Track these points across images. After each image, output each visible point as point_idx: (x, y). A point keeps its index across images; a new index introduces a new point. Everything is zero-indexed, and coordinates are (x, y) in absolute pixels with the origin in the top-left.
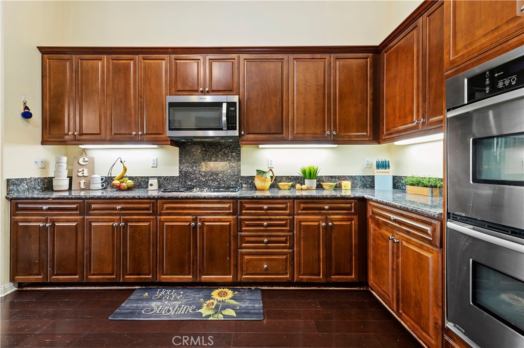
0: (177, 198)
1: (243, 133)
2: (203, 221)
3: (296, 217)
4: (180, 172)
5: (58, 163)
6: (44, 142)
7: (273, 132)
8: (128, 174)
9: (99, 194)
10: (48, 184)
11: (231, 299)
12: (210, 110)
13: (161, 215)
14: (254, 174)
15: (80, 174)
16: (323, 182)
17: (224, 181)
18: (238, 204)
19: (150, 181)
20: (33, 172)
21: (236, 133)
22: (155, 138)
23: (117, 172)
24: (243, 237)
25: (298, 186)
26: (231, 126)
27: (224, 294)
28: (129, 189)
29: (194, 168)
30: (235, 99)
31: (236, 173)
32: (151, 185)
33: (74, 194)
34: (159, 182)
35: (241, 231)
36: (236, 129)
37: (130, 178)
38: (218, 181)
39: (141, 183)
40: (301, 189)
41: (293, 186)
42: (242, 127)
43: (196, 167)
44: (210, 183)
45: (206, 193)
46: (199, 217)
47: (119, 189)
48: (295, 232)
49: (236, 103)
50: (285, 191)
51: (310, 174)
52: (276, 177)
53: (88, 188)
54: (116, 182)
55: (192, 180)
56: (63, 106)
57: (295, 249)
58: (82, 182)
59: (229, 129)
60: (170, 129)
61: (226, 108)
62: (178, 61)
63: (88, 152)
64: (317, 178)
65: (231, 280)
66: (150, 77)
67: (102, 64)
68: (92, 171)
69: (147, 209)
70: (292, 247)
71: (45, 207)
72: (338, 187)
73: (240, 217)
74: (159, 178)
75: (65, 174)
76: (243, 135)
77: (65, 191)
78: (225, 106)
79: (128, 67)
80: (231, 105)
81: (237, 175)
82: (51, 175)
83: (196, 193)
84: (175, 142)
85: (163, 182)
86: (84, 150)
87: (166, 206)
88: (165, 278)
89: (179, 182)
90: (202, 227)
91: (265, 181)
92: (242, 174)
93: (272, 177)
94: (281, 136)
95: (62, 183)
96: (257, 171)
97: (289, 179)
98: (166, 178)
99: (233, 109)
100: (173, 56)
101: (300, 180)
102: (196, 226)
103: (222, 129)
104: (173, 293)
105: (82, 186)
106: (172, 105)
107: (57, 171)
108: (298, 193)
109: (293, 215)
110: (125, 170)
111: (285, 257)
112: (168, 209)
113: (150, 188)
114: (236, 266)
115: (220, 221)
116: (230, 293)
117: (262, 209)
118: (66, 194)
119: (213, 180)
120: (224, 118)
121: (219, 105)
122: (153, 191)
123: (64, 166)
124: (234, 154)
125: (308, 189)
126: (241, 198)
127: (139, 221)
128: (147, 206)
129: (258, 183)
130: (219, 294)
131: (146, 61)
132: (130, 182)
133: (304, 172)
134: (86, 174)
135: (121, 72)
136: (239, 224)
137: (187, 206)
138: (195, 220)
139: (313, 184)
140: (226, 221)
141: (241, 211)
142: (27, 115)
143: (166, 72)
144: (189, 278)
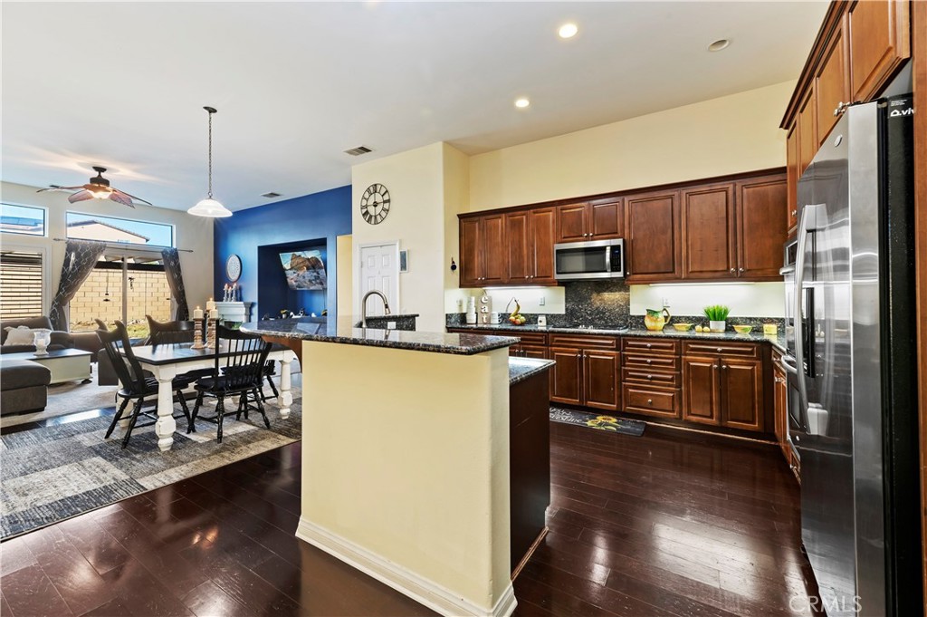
0: (565, 333)
1: (628, 273)
2: (588, 354)
3: (683, 357)
4: (567, 309)
5: (469, 302)
6: (461, 286)
7: (662, 270)
8: (520, 312)
9: (497, 326)
10: (463, 317)
11: (614, 422)
12: (595, 254)
13: (552, 346)
14: (645, 313)
15: (483, 311)
16: (738, 324)
17: (612, 320)
18: (621, 342)
19: (540, 318)
20: (454, 310)
21: (620, 274)
22: (543, 281)
23: (512, 310)
24: (626, 371)
25: (699, 327)
26: (615, 268)
27: (609, 419)
28: (522, 324)
29: (580, 306)
30: (619, 242)
31: (625, 312)
32: (541, 321)
33: (479, 326)
34: (547, 318)
35: (625, 366)
36: (620, 271)
37: (522, 315)
39: (532, 319)
40: (703, 332)
41: (693, 327)
42: (628, 268)
43: (582, 305)
44: (596, 321)
45: (591, 330)
46: (584, 350)
47: (514, 323)
48: (683, 372)
49: (619, 246)
50: (681, 330)
51: (718, 315)
52: (672, 317)
53: (489, 320)
54: (512, 318)
55: (578, 318)
56: (474, 258)
57: (683, 388)
58: (485, 317)
59: (613, 270)
60: (558, 273)
61: (609, 252)
62: (564, 211)
63: (487, 292)
64: (727, 320)
65: (615, 409)
66: (541, 226)
67: (500, 222)
68: (490, 308)
69: (541, 341)
70: (679, 386)
72: (758, 331)
73: (623, 353)
74: (547, 315)
75: (473, 311)
76: (629, 275)
77: (474, 323)
78: (608, 249)
79: (521, 221)
80: (615, 249)
81: (626, 314)
82: (464, 311)
83: (581, 329)
84: (561, 283)
85: (551, 319)
86: (485, 291)
87: (556, 339)
88: (556, 399)
89: (566, 319)
90: (587, 359)
91: (656, 321)
92: (632, 313)
93: (666, 318)
94: (672, 274)
95: (471, 318)
96: (648, 310)
97: (688, 319)
98: (552, 316)
99: (617, 251)
100: (559, 207)
101: (704, 322)
102: (581, 358)
103: (606, 271)
105: (485, 321)
106: (558, 251)
107: (468, 307)
108: (698, 335)
109: (681, 355)
110: (519, 308)
111: (672, 395)
112: (558, 341)
113: (539, 324)
114: (620, 397)
115: (603, 355)
116: (615, 420)
117: (645, 346)
118: (474, 326)
119: (600, 319)
120: (608, 260)
121: (603, 249)
122: (542, 325)
123: (473, 304)
125: (711, 332)
126: (623, 335)
127: (534, 349)
128: (541, 338)
129: (648, 323)
130: (604, 419)
131: (537, 215)
132: (523, 319)
133: (707, 312)
134: (487, 311)
135: (516, 225)
136: (623, 359)
137: (574, 340)
138: (581, 353)
139: (719, 325)
140: (609, 355)
141: (624, 347)
142: (454, 268)
143: (553, 222)
144: (576, 401)
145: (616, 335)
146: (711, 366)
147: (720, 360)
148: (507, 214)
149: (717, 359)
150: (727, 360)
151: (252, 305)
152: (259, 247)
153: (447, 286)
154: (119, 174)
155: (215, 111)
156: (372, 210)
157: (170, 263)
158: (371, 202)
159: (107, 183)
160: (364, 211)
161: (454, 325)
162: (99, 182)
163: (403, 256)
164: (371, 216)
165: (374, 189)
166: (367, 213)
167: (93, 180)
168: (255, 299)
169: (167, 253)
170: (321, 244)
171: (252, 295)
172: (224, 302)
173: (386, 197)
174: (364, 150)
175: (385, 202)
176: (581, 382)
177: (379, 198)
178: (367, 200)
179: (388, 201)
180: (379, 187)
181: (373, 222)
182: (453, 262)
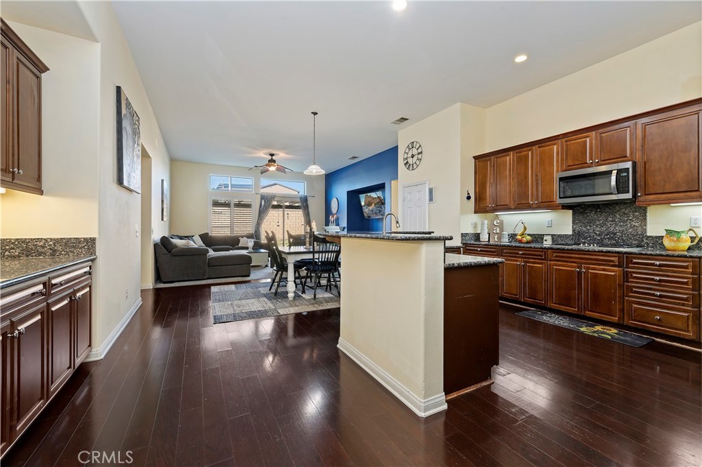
0: (564, 249)
1: (639, 194)
2: (589, 268)
4: (574, 230)
5: (483, 224)
6: (475, 212)
7: (684, 190)
8: (527, 232)
9: (507, 244)
10: (477, 237)
11: (613, 333)
13: (551, 260)
14: (663, 234)
15: (495, 232)
17: (624, 240)
18: (624, 259)
19: (545, 238)
20: (470, 230)
21: (627, 196)
22: (548, 205)
23: (519, 231)
24: (630, 287)
26: (622, 189)
27: (608, 330)
28: (528, 242)
29: (588, 228)
30: (629, 165)
31: (640, 233)
32: (546, 240)
33: (491, 243)
34: (553, 239)
35: (628, 282)
36: (628, 192)
37: (529, 235)
38: (615, 240)
39: (538, 238)
42: (638, 189)
43: (590, 226)
44: (605, 240)
45: (594, 248)
46: (583, 265)
47: (520, 241)
49: (628, 168)
53: (500, 241)
54: (519, 237)
55: (584, 238)
56: (486, 189)
58: (496, 237)
59: (619, 192)
60: (560, 198)
61: (615, 177)
62: (568, 143)
63: (499, 217)
65: (616, 321)
66: (544, 159)
67: (509, 159)
68: (502, 230)
69: (541, 255)
70: (697, 306)
71: (479, 249)
73: (626, 269)
74: (552, 235)
75: (486, 231)
76: (640, 196)
77: (486, 241)
78: (614, 173)
79: (527, 156)
80: (619, 171)
81: (641, 234)
82: (479, 232)
83: (581, 246)
84: (566, 207)
85: (556, 238)
86: (497, 215)
87: (555, 254)
88: (554, 306)
89: (572, 239)
90: (586, 273)
91: (676, 241)
92: (648, 234)
93: (693, 238)
94: (698, 192)
95: (484, 238)
96: (667, 231)
98: (559, 236)
99: (625, 174)
100: (564, 140)
102: (579, 273)
103: (611, 194)
105: (496, 240)
106: (562, 179)
107: (482, 229)
110: (525, 228)
111: (687, 314)
112: (556, 256)
113: (544, 242)
114: (622, 310)
115: (604, 270)
116: (616, 331)
117: (652, 265)
118: (487, 243)
120: (613, 184)
121: (610, 172)
122: (548, 243)
123: (486, 226)
124: (637, 214)
126: (629, 253)
127: (534, 263)
128: (541, 253)
129: (668, 243)
130: (603, 328)
131: (542, 149)
132: (529, 238)
134: (498, 232)
135: (522, 161)
136: (626, 276)
137: (573, 255)
138: (580, 267)
140: (613, 272)
141: (627, 264)
142: (469, 198)
143: (558, 153)
144: (574, 310)
145: (618, 253)
148: (514, 152)
151: (344, 228)
152: (347, 192)
153: (463, 212)
154: (280, 156)
155: (317, 114)
156: (410, 160)
157: (304, 204)
158: (410, 155)
159: (274, 161)
160: (405, 161)
161: (469, 242)
162: (272, 161)
163: (431, 191)
164: (410, 165)
165: (412, 146)
166: (407, 162)
167: (270, 161)
168: (346, 226)
169: (302, 198)
170: (381, 187)
171: (344, 223)
172: (330, 227)
173: (420, 150)
174: (403, 120)
175: (419, 154)
176: (580, 293)
177: (415, 151)
178: (407, 153)
179: (421, 153)
180: (415, 143)
181: (411, 169)
182: (468, 194)
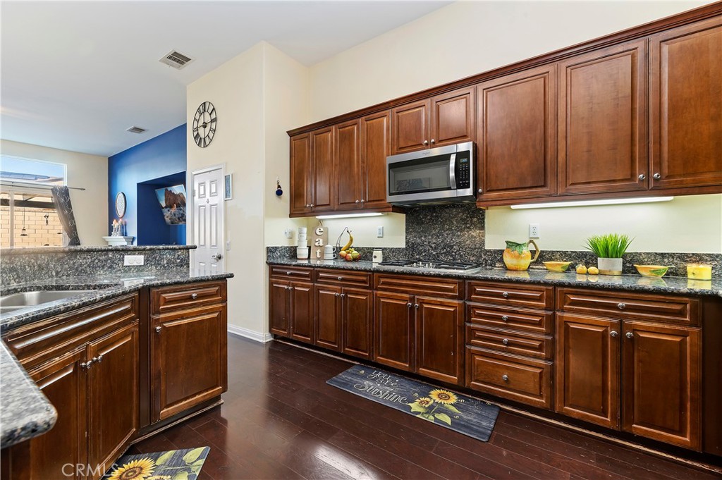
0: (392, 272)
1: (480, 190)
2: (422, 302)
3: (558, 314)
4: (407, 243)
5: (301, 233)
6: (291, 216)
7: (529, 185)
8: (353, 245)
9: (331, 263)
10: (293, 252)
11: (452, 404)
12: (435, 165)
13: (377, 289)
14: (503, 246)
15: (317, 244)
16: (641, 263)
17: (460, 256)
18: (466, 287)
19: (375, 253)
20: (282, 242)
21: (469, 192)
22: (376, 205)
23: (344, 244)
24: (472, 330)
25: (581, 268)
26: (461, 182)
27: (446, 397)
28: (355, 260)
29: (423, 238)
30: (468, 146)
31: (478, 246)
32: (375, 257)
33: (313, 262)
34: (383, 254)
35: (470, 322)
36: (469, 187)
37: (357, 249)
38: (452, 256)
39: (366, 254)
40: (588, 273)
41: (573, 267)
42: (480, 183)
43: (425, 237)
44: (442, 257)
45: (429, 269)
46: (417, 297)
47: (346, 259)
48: (557, 337)
49: (468, 152)
50: (555, 273)
51: (611, 250)
52: (542, 252)
53: (322, 258)
54: (343, 252)
55: (420, 253)
57: (557, 362)
58: (318, 251)
59: (459, 187)
60: (390, 194)
61: (454, 161)
62: (400, 114)
63: (326, 224)
64: (624, 256)
65: (455, 383)
66: (372, 139)
67: (332, 135)
68: (326, 242)
69: (364, 282)
70: (551, 358)
71: (288, 272)
72: (677, 274)
73: (468, 303)
74: (383, 249)
75: (305, 244)
76: (481, 194)
77: (305, 259)
78: (453, 158)
79: (351, 133)
80: (460, 155)
81: (479, 248)
82: (296, 244)
83: (415, 268)
84: (398, 208)
85: (388, 254)
86: (320, 220)
87: (382, 280)
88: (381, 359)
89: (405, 255)
90: (420, 309)
91: (519, 257)
92: (487, 247)
93: (533, 253)
94: (544, 189)
95: (303, 252)
96: (507, 242)
97: (565, 255)
98: (393, 250)
99: (465, 160)
100: (395, 110)
101: (589, 259)
102: (412, 308)
103: (449, 189)
104: (388, 378)
105: (318, 256)
106: (392, 166)
107: (300, 240)
108: (581, 279)
109: (554, 309)
110: (351, 240)
111: (538, 371)
112: (384, 283)
113: (374, 260)
114: (463, 366)
115: (441, 304)
116: (454, 399)
117: (500, 295)
118: (306, 262)
119: (447, 254)
120: (452, 174)
121: (447, 157)
122: (377, 261)
123: (305, 236)
124: (475, 219)
125: (600, 274)
126: (469, 278)
127: (357, 293)
128: (365, 278)
129: (508, 260)
130: (440, 396)
131: (368, 122)
132: (355, 253)
133: (594, 245)
134: (321, 244)
135: (346, 139)
136: (468, 312)
137: (404, 282)
138: (412, 300)
139: (613, 265)
140: (451, 305)
141: (469, 295)
142: (279, 193)
143: (388, 130)
144: (405, 366)
145: (458, 277)
146: (606, 332)
147: (621, 322)
148: (337, 126)
149: (615, 321)
150: (634, 322)
151: (133, 239)
152: (138, 184)
153: (269, 213)
156: (201, 131)
157: (62, 202)
158: (201, 123)
160: (195, 133)
161: (279, 261)
163: (227, 178)
164: (201, 139)
165: (203, 109)
166: (198, 135)
168: (136, 235)
169: (56, 190)
170: (182, 178)
171: (133, 231)
172: (112, 236)
173: (213, 116)
175: (212, 121)
176: (412, 340)
177: (207, 118)
178: (198, 121)
179: (215, 120)
180: (207, 105)
181: (202, 145)
182: (279, 187)
